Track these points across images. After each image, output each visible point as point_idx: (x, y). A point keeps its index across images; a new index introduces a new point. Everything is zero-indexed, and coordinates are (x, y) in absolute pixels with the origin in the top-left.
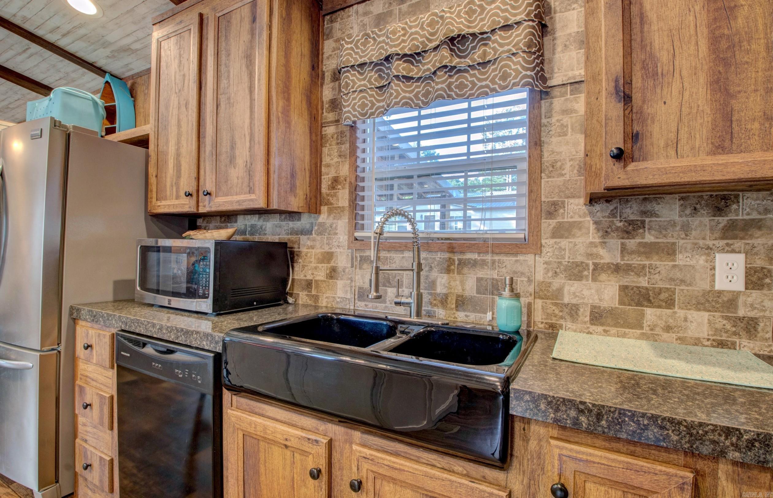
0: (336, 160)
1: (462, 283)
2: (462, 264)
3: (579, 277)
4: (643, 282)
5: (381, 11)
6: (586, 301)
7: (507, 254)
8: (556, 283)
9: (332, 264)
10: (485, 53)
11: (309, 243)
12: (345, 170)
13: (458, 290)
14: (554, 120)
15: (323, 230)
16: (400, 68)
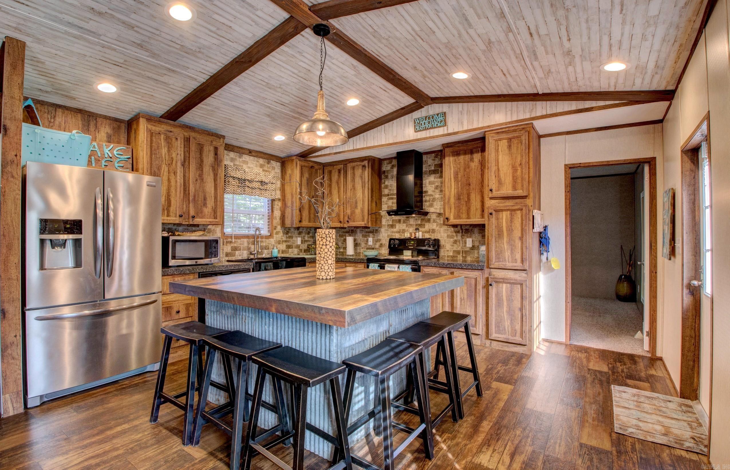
2: (257, 242)
3: (280, 243)
7: (267, 239)
10: (267, 188)
14: (276, 206)
16: (247, 183)
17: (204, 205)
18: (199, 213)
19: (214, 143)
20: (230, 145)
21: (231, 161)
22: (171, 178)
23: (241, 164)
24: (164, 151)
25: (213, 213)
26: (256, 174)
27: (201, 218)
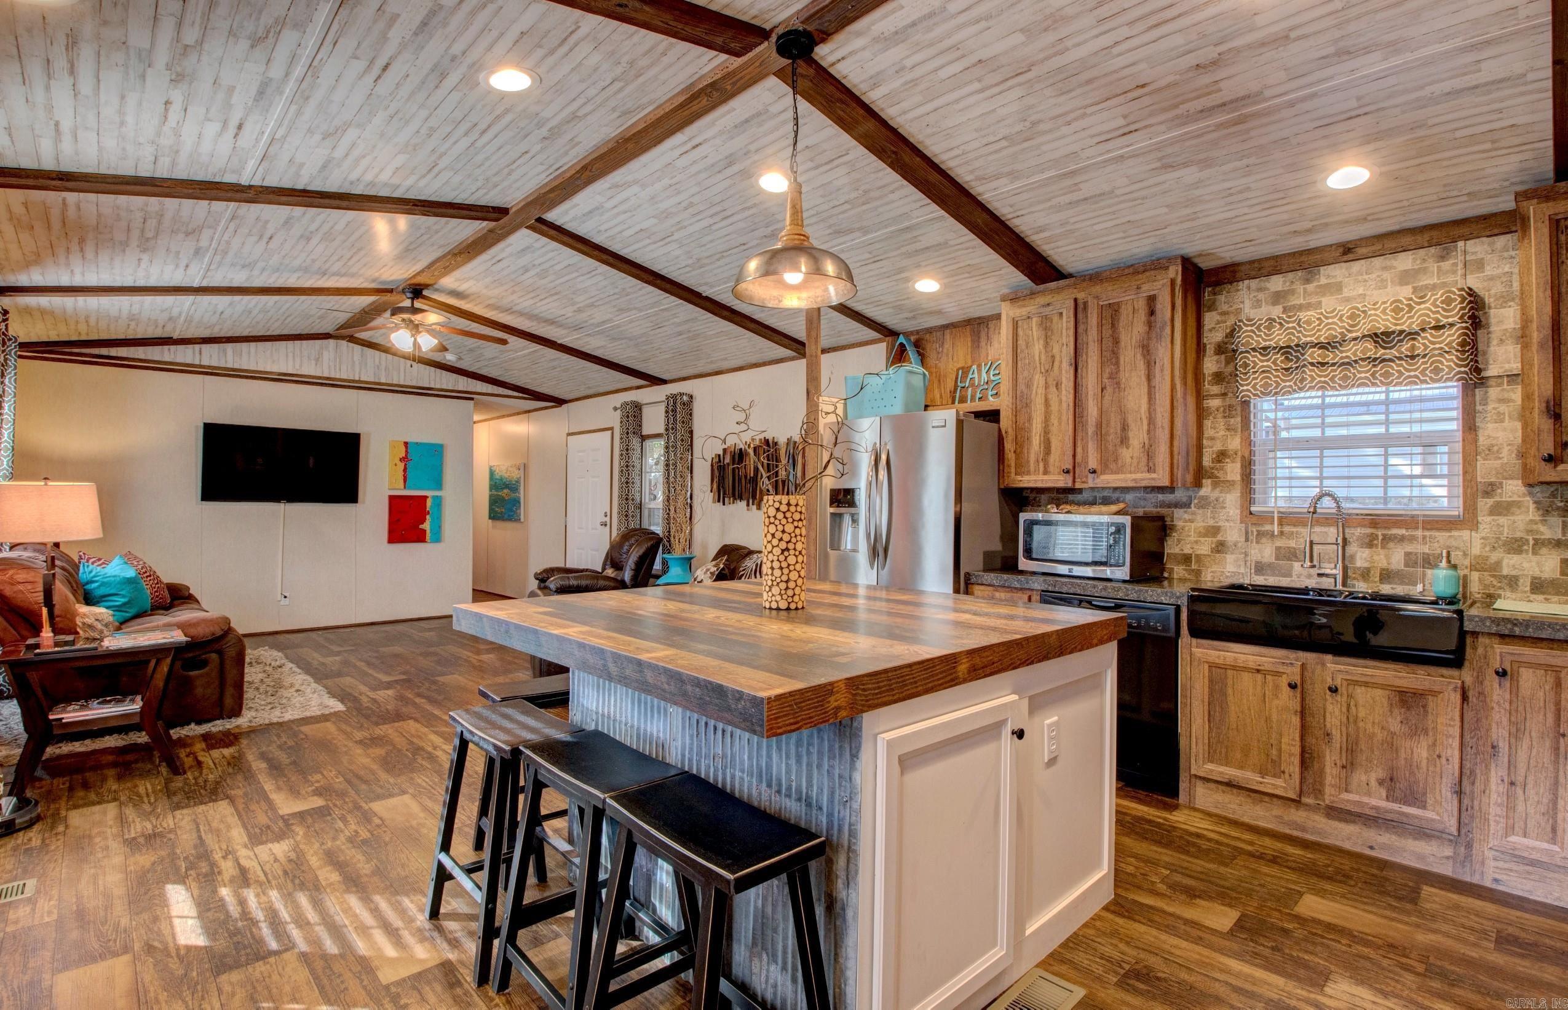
0: (1222, 433)
1: (1388, 557)
2: (1386, 539)
3: (1519, 551)
5: (1280, 289)
6: (1526, 572)
7: (1438, 529)
8: (1494, 557)
9: (1219, 538)
10: (1413, 347)
11: (1186, 516)
12: (1235, 443)
13: (1383, 564)
14: (1490, 407)
15: (1204, 503)
16: (1315, 355)
17: (1122, 442)
18: (1109, 461)
19: (1145, 287)
20: (1267, 259)
21: (1275, 303)
22: (1050, 396)
23: (1314, 300)
24: (1038, 347)
25: (1144, 460)
26: (1353, 317)
27: (1116, 473)
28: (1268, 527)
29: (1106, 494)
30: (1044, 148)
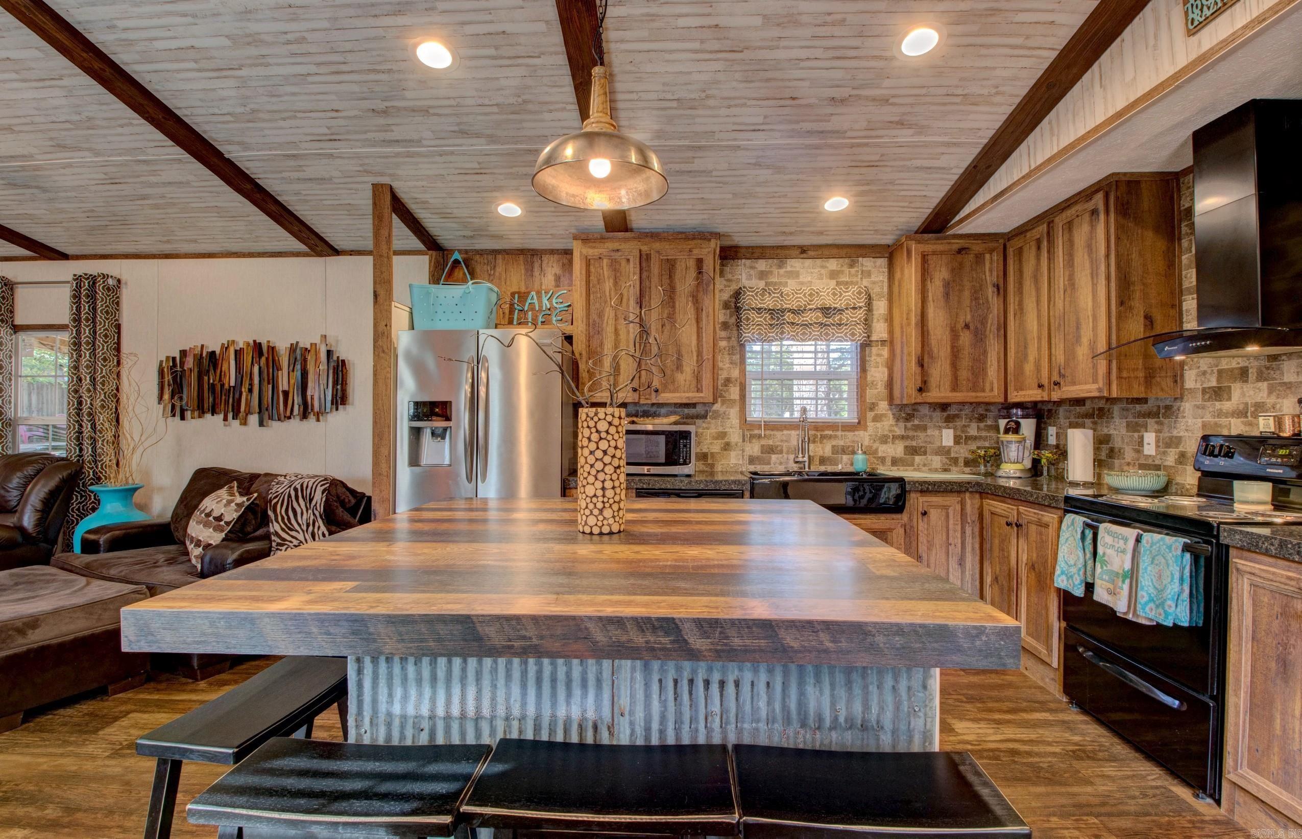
0: (728, 365)
1: (823, 449)
2: (823, 437)
3: (885, 442)
4: (914, 444)
5: (764, 269)
6: (889, 454)
7: (849, 431)
8: (875, 446)
9: (726, 440)
10: (841, 319)
11: (704, 425)
12: (735, 373)
13: (821, 453)
14: (872, 359)
15: (716, 415)
16: (788, 317)
17: (677, 368)
18: (669, 383)
19: (695, 251)
20: (757, 247)
21: (761, 278)
22: (619, 327)
23: (783, 280)
24: (608, 285)
25: (694, 382)
26: (811, 295)
27: (674, 392)
28: (756, 432)
29: (646, 408)
30: (698, 120)
